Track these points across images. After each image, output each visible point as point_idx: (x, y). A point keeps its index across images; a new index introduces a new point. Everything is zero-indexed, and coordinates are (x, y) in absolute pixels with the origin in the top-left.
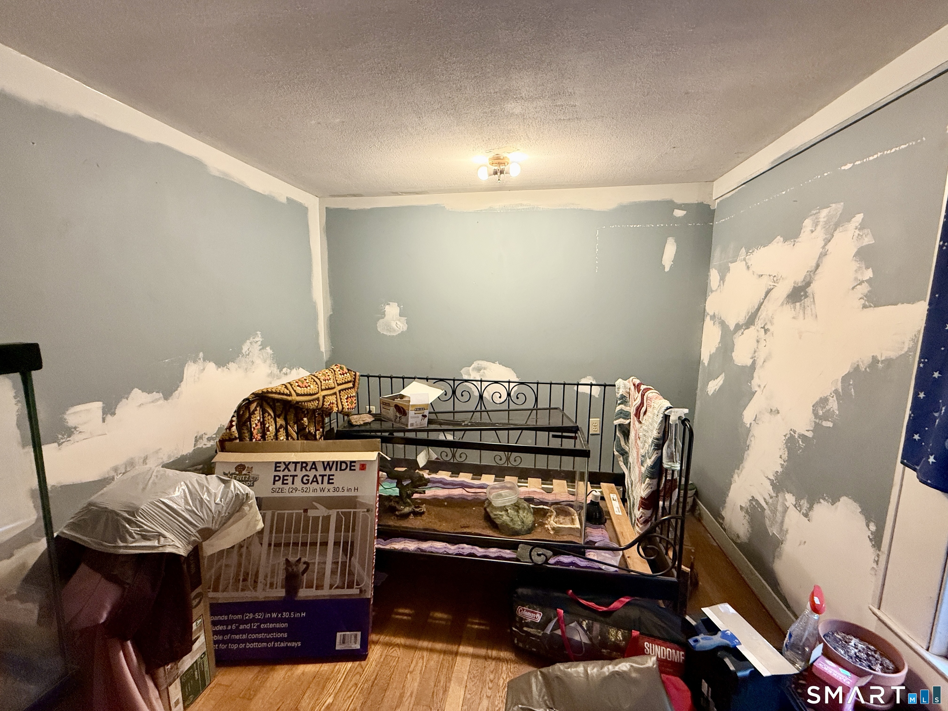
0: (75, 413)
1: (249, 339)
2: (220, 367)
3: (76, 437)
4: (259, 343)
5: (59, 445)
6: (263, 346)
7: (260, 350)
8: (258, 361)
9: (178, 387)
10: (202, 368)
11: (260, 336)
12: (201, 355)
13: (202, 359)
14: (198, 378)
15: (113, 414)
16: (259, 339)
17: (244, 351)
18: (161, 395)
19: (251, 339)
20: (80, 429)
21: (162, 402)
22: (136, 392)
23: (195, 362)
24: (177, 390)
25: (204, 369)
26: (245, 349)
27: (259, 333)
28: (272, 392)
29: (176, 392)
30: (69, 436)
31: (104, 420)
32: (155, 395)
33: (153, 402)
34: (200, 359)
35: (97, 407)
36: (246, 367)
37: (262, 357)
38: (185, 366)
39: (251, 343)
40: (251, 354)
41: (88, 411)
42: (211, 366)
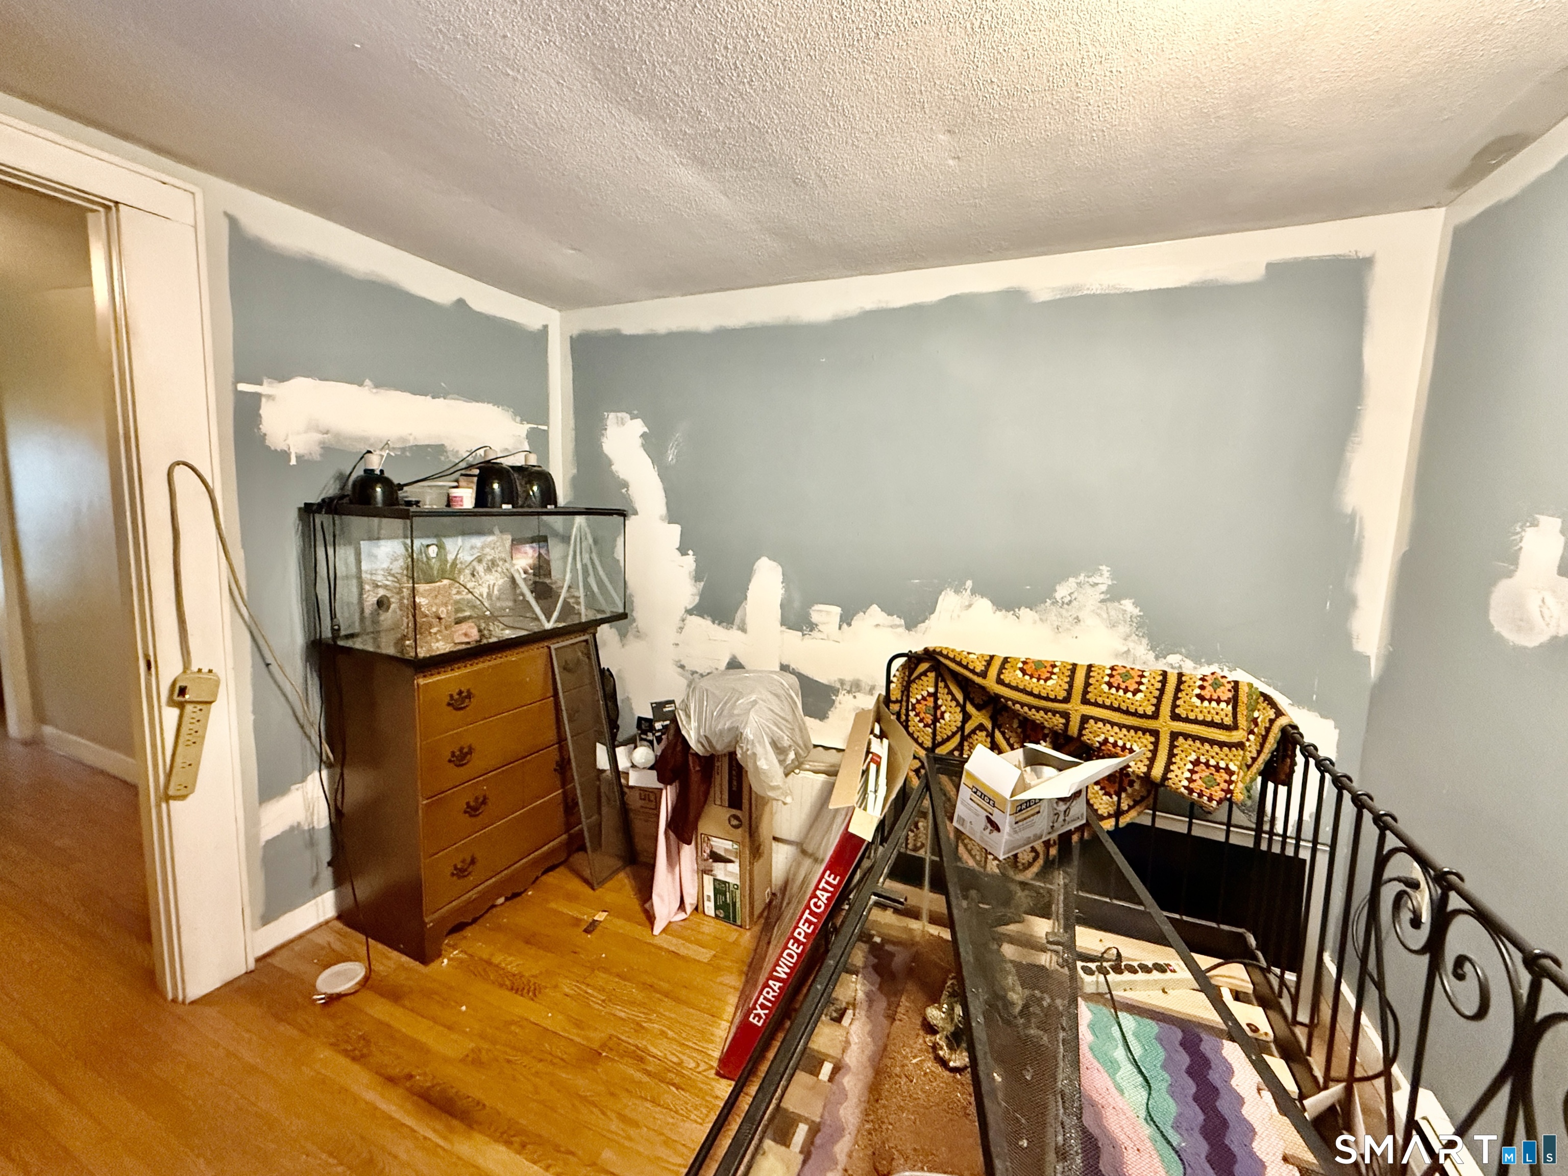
0: (820, 611)
1: (1076, 576)
2: (1001, 610)
3: (815, 633)
4: (1103, 588)
5: (803, 635)
6: (1113, 595)
7: (1102, 601)
8: (1090, 620)
9: (926, 619)
10: (967, 604)
11: (1107, 574)
12: (969, 583)
13: (969, 591)
14: (959, 616)
15: (849, 625)
16: (1104, 578)
17: (1058, 596)
18: (902, 622)
19: (1082, 578)
20: (820, 627)
21: (902, 630)
22: (875, 608)
23: (957, 592)
24: (924, 622)
25: (970, 606)
26: (1062, 592)
27: (1104, 568)
28: (947, 657)
29: (922, 625)
30: (811, 631)
31: (840, 628)
32: (896, 620)
33: (891, 627)
34: (966, 590)
35: (836, 611)
36: (1056, 623)
37: (1105, 616)
38: (940, 594)
39: (1079, 584)
40: (1075, 603)
41: (828, 612)
42: (984, 605)
